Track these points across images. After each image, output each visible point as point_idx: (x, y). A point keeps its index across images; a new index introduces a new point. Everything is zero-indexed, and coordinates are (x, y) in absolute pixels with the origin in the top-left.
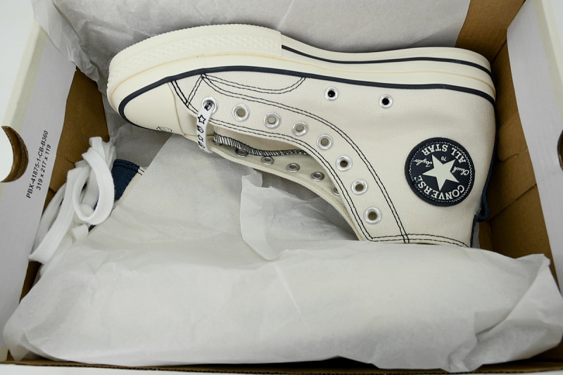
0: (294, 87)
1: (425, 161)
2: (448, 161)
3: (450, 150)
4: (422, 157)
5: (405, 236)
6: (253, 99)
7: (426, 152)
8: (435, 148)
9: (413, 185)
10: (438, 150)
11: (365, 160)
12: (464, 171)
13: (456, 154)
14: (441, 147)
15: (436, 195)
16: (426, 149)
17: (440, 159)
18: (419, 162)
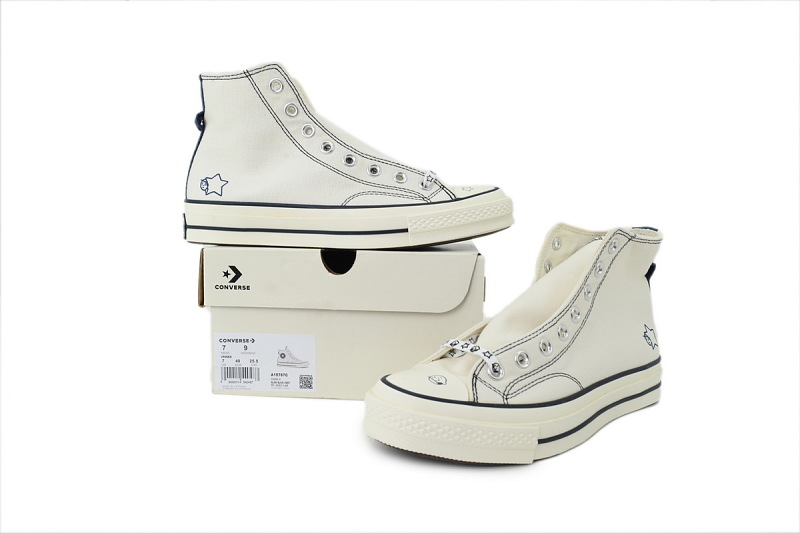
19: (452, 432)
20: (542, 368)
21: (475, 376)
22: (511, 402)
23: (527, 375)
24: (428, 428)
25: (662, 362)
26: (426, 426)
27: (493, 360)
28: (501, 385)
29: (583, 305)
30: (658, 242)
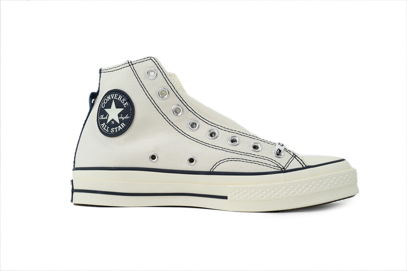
0: (218, 163)
1: (123, 119)
2: (110, 122)
3: (110, 130)
4: (125, 121)
5: (130, 64)
6: (247, 154)
7: (123, 125)
8: (118, 129)
9: (129, 100)
10: (116, 128)
11: (163, 115)
12: (102, 118)
13: (106, 128)
14: (115, 130)
15: (116, 96)
16: (123, 127)
17: (115, 121)
18: (127, 117)
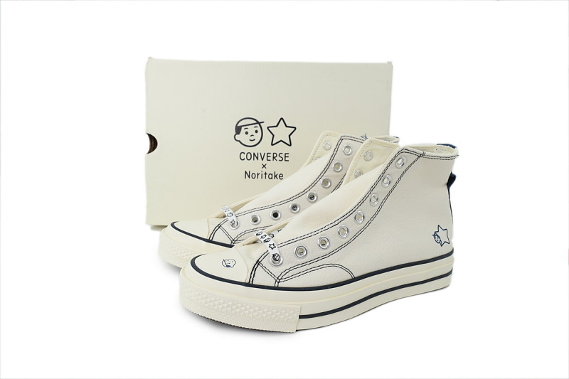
19: (226, 305)
20: (318, 259)
21: (258, 263)
22: (281, 285)
23: (303, 264)
24: (208, 300)
25: (454, 254)
26: (207, 298)
27: (276, 251)
28: (277, 271)
29: (368, 210)
30: (452, 158)
